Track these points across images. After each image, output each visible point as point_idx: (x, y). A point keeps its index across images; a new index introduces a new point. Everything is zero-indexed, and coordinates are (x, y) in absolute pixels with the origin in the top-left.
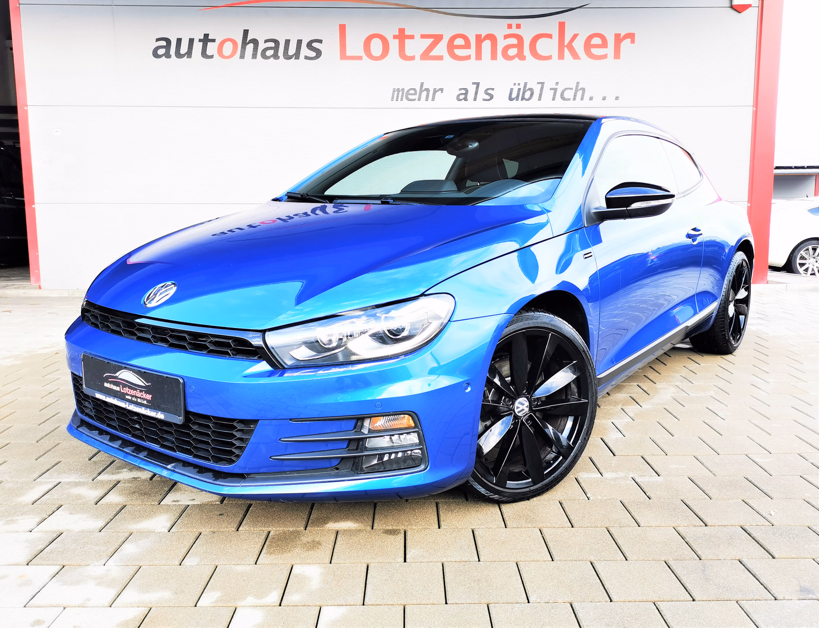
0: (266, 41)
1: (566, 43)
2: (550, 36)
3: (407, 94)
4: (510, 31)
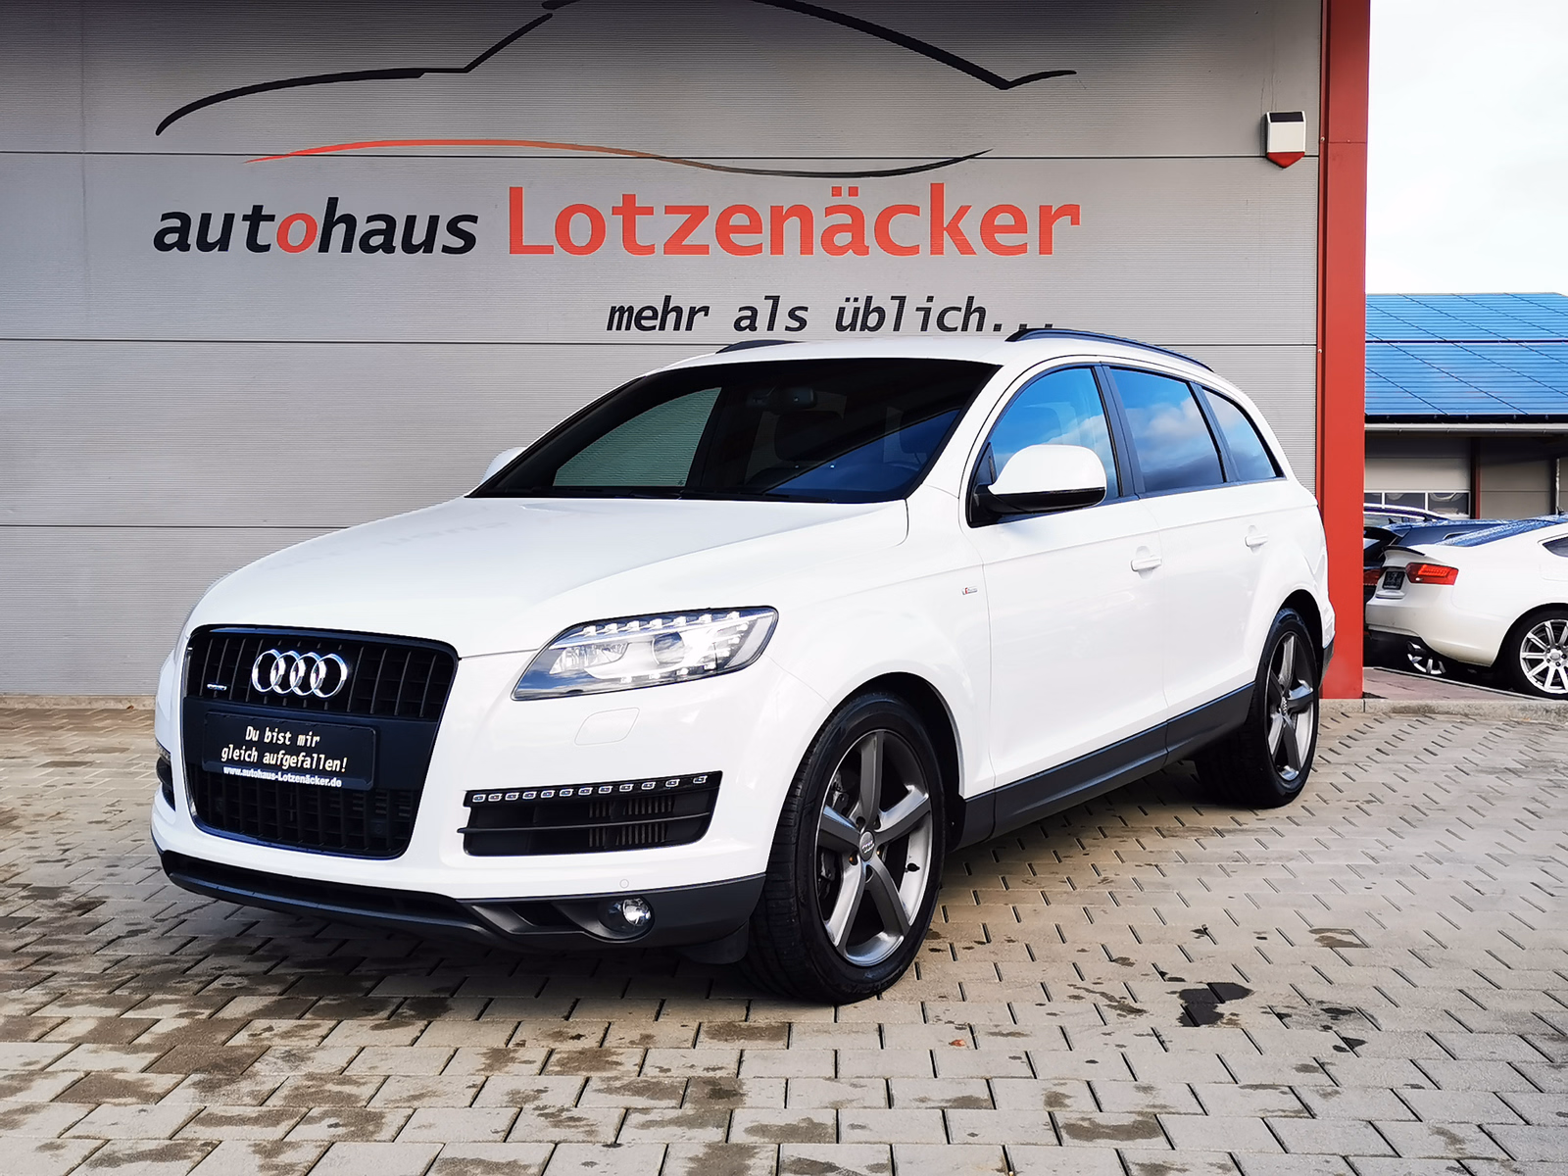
0: (371, 219)
2: (915, 210)
3: (639, 317)
4: (838, 201)
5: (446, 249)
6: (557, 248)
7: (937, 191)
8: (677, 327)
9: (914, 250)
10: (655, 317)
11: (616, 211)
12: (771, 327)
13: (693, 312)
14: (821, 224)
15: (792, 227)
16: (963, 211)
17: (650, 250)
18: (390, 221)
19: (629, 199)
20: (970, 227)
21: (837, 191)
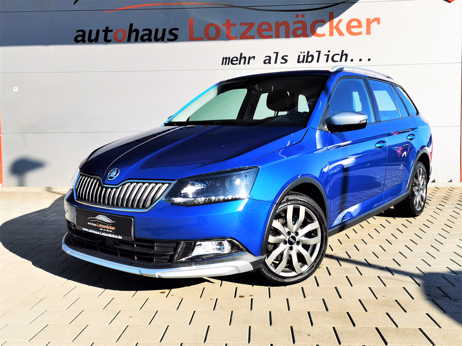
0: (144, 30)
1: (334, 25)
2: (324, 22)
3: (232, 60)
4: (298, 19)
5: (168, 40)
6: (205, 38)
8: (244, 63)
9: (324, 35)
10: (237, 60)
11: (224, 25)
12: (275, 63)
13: (250, 58)
14: (292, 27)
15: (283, 29)
16: (340, 21)
17: (235, 38)
18: (150, 31)
19: (228, 21)
20: (343, 27)
21: (297, 16)
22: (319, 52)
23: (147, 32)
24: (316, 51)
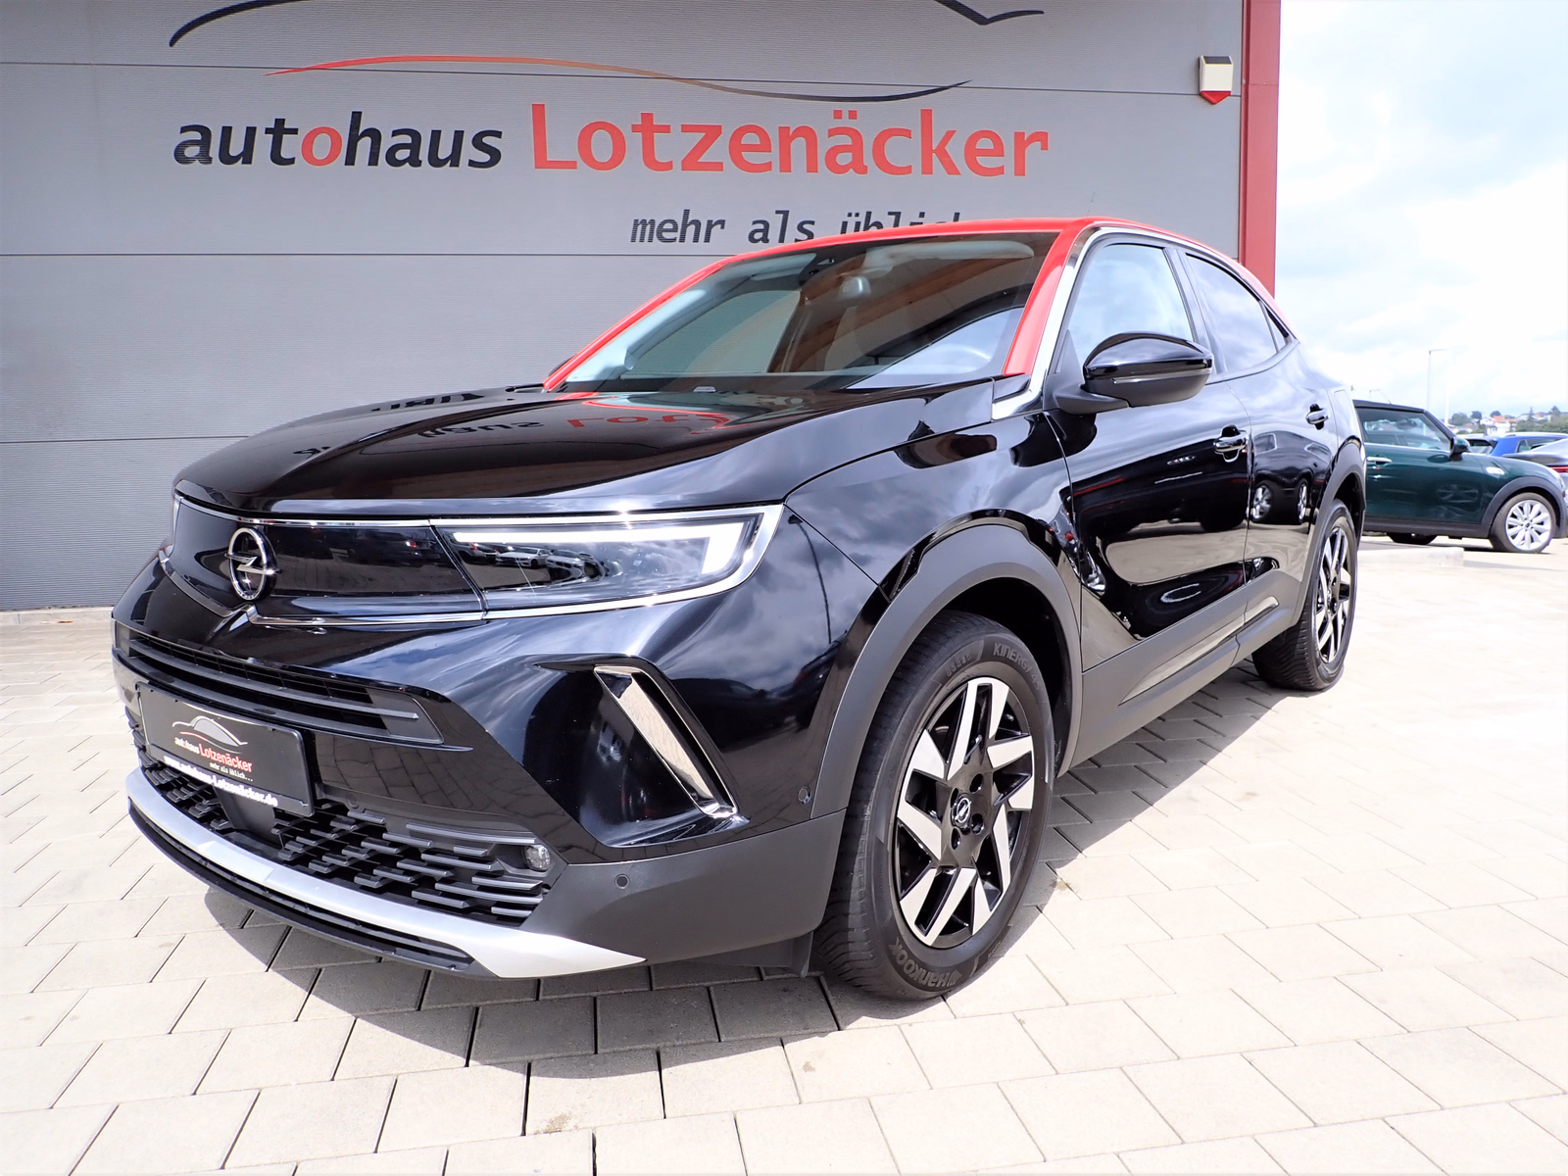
0: (395, 133)
1: (934, 147)
2: (907, 133)
3: (661, 230)
4: (838, 124)
5: (472, 163)
6: (581, 163)
7: (927, 115)
8: (696, 240)
9: (908, 170)
10: (675, 230)
11: (635, 129)
12: (782, 240)
13: (710, 225)
14: (824, 144)
15: (799, 146)
16: (950, 135)
17: (668, 166)
18: (416, 136)
19: (647, 117)
20: (956, 150)
21: (838, 114)
22: (898, 215)
23: (407, 139)
24: (890, 213)
